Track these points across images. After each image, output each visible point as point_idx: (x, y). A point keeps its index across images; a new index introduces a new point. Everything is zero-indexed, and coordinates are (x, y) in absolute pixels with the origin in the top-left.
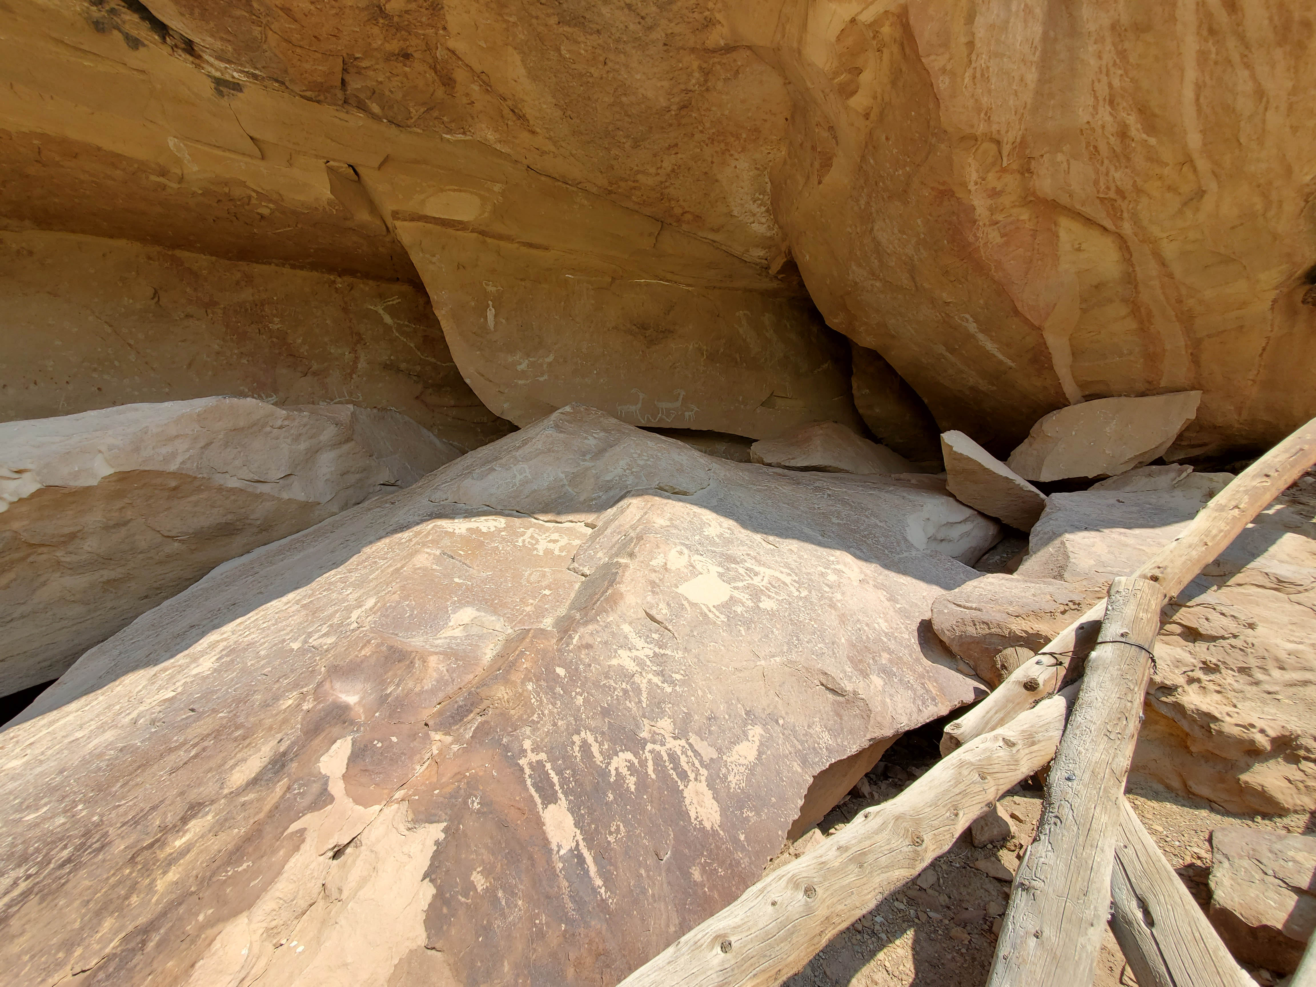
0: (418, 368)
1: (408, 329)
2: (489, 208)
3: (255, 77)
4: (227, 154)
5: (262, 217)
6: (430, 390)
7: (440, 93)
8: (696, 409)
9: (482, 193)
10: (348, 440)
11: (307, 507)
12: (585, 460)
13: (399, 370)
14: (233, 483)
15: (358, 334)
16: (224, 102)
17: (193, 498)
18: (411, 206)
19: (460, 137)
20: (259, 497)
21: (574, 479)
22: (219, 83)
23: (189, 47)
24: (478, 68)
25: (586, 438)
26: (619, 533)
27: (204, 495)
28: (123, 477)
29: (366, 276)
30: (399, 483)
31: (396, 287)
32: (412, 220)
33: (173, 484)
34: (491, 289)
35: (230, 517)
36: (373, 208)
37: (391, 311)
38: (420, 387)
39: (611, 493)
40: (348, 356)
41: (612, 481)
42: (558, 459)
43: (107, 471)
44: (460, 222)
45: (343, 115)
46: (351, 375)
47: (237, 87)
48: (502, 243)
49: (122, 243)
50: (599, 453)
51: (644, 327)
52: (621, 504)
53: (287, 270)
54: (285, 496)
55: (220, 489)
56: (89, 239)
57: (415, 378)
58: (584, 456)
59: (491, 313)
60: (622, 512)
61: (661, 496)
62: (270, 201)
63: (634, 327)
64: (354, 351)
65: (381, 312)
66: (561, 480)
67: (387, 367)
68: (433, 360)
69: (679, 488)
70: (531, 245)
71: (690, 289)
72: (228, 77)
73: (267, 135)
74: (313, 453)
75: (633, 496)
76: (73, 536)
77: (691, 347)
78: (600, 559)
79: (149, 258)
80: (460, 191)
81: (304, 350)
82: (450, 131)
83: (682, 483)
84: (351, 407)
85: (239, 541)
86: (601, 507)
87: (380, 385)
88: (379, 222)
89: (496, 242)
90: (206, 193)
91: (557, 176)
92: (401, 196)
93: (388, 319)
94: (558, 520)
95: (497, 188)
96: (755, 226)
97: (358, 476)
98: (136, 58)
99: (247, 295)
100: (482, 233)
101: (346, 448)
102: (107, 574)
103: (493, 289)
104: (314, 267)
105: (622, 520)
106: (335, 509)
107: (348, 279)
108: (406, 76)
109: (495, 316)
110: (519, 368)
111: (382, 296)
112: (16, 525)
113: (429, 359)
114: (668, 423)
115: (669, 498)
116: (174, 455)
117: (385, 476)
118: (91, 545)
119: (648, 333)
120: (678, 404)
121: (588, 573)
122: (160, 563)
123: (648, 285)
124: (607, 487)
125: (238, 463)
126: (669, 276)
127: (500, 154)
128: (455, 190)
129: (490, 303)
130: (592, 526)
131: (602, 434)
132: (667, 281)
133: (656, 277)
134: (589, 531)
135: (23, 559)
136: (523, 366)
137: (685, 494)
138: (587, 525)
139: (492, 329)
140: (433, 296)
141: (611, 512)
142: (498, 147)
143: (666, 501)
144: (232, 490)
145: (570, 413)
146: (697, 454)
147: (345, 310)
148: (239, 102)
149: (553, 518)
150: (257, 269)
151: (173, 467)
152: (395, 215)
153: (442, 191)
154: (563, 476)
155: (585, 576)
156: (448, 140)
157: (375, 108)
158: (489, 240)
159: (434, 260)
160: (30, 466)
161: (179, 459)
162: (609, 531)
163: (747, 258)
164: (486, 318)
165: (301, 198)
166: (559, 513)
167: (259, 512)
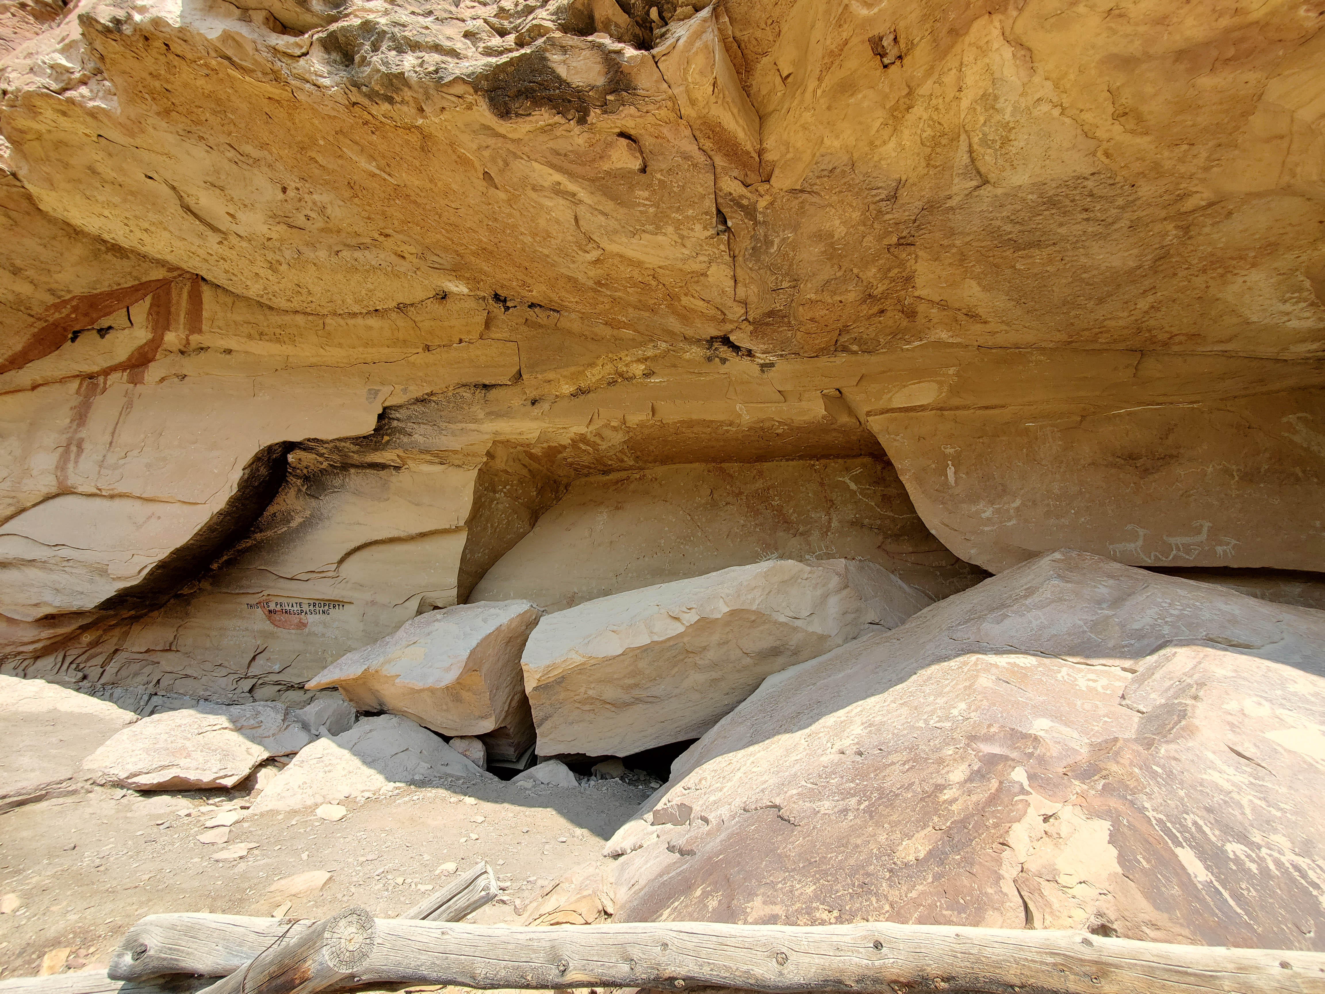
0: (879, 522)
1: (869, 492)
2: (945, 389)
3: (782, 356)
4: (766, 405)
5: (778, 434)
6: (889, 540)
7: (905, 323)
8: (1234, 542)
9: (939, 379)
10: (846, 587)
11: (822, 638)
12: (1103, 609)
13: (863, 526)
14: (782, 619)
15: (831, 501)
16: (765, 376)
17: (762, 628)
18: (882, 404)
19: (917, 343)
20: (795, 629)
21: (1094, 626)
22: (762, 366)
23: (750, 353)
24: (937, 298)
25: (1095, 587)
26: (1170, 679)
27: (767, 626)
28: (733, 613)
29: (838, 456)
30: (882, 622)
31: (858, 461)
32: (882, 413)
33: (753, 618)
34: (949, 451)
35: (778, 642)
36: (850, 411)
37: (855, 479)
38: (881, 538)
39: (1146, 642)
40: (824, 518)
41: (1142, 629)
42: (1071, 607)
43: (726, 609)
44: (922, 406)
45: (832, 359)
46: (826, 533)
47: (772, 365)
48: (959, 412)
49: (696, 465)
50: (1117, 602)
51: (1131, 457)
52: (1162, 652)
53: (783, 463)
54: (810, 629)
55: (776, 622)
56: (682, 466)
57: (876, 531)
58: (1100, 604)
59: (951, 472)
60: (1168, 659)
61: (1213, 647)
62: (786, 425)
63: (1118, 460)
64: (828, 514)
65: (848, 481)
66: (1081, 627)
67: (853, 524)
68: (891, 514)
69: (1235, 641)
70: (987, 408)
71: (1195, 406)
72: (767, 361)
73: (788, 387)
74: (825, 597)
75: (1176, 645)
76: (705, 648)
77: (1210, 469)
78: (1155, 700)
79: (709, 471)
80: (919, 383)
81: (794, 517)
82: (909, 343)
83: (1242, 635)
84: (843, 560)
85: (780, 660)
86: (1139, 654)
87: (849, 539)
88: (854, 420)
89: (952, 412)
90: (750, 429)
91: (1009, 345)
92: (873, 400)
93: (853, 486)
94: (1089, 662)
95: (951, 371)
96: (1294, 324)
97: (853, 616)
98: (724, 369)
99: (759, 484)
100: (941, 409)
101: (845, 592)
102: (714, 675)
103: (952, 451)
104: (801, 458)
105: (1169, 667)
106: (840, 642)
107: (823, 461)
108: (880, 322)
109: (955, 473)
110: (983, 515)
111: (847, 469)
112: (686, 640)
113: (888, 513)
114: (1190, 560)
115: (1226, 650)
116: (754, 599)
117: (872, 616)
118: (711, 655)
119: (1139, 463)
120: (1203, 537)
121: (1145, 710)
122: (739, 671)
123: (1129, 414)
124: (1140, 635)
125: (784, 604)
126: (1161, 399)
127: (952, 345)
128: (914, 384)
129: (950, 462)
130: (1133, 672)
131: (1111, 582)
132: (1158, 404)
133: (1140, 404)
134: (1130, 675)
135: (683, 660)
136: (988, 513)
137: (1248, 647)
138: (1124, 669)
139: (953, 484)
140: (897, 465)
141: (1151, 660)
142: (951, 340)
143: (1222, 653)
144: (781, 624)
145: (1063, 560)
146: (1252, 602)
147: (822, 484)
148: (772, 373)
149: (1082, 661)
150: (766, 465)
151: (754, 607)
152: (868, 414)
153: (905, 386)
154: (1081, 623)
155: (1143, 713)
156: (907, 349)
157: (855, 348)
158: (946, 413)
159: (898, 438)
160: (695, 606)
161: (757, 602)
162: (1157, 676)
163: (1286, 356)
164: (946, 476)
165: (805, 418)
166: (1087, 657)
167: (795, 640)
